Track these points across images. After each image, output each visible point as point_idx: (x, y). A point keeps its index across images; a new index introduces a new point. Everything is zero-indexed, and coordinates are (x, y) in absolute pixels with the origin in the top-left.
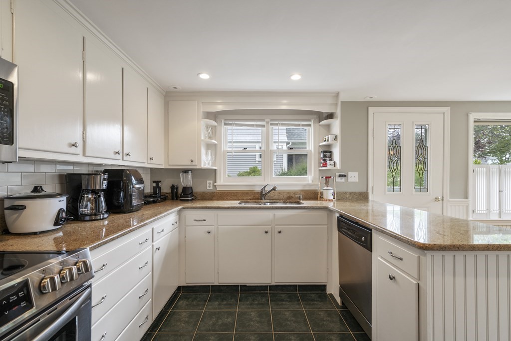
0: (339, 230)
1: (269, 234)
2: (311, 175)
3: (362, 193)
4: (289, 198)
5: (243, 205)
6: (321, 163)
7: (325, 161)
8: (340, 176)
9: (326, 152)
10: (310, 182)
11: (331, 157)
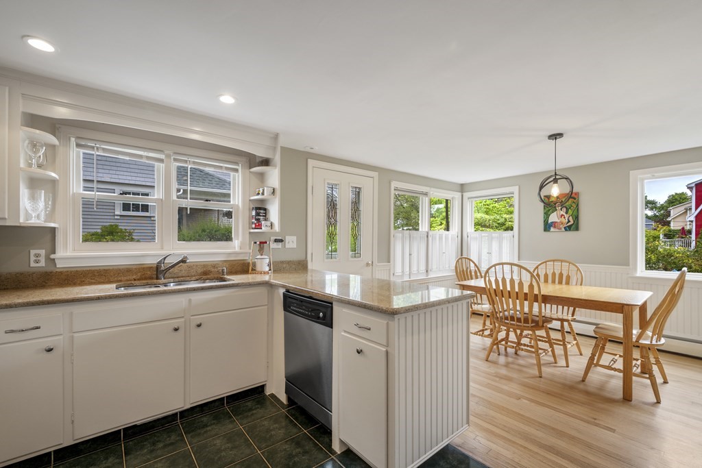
0: (285, 309)
1: (181, 331)
2: (238, 239)
3: (301, 261)
4: (205, 273)
5: (122, 291)
6: (253, 223)
7: (258, 220)
8: (276, 241)
9: (260, 209)
10: (237, 249)
11: (265, 216)
